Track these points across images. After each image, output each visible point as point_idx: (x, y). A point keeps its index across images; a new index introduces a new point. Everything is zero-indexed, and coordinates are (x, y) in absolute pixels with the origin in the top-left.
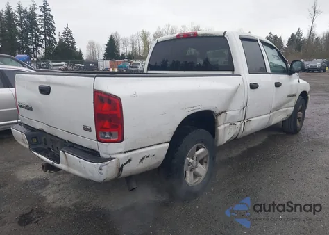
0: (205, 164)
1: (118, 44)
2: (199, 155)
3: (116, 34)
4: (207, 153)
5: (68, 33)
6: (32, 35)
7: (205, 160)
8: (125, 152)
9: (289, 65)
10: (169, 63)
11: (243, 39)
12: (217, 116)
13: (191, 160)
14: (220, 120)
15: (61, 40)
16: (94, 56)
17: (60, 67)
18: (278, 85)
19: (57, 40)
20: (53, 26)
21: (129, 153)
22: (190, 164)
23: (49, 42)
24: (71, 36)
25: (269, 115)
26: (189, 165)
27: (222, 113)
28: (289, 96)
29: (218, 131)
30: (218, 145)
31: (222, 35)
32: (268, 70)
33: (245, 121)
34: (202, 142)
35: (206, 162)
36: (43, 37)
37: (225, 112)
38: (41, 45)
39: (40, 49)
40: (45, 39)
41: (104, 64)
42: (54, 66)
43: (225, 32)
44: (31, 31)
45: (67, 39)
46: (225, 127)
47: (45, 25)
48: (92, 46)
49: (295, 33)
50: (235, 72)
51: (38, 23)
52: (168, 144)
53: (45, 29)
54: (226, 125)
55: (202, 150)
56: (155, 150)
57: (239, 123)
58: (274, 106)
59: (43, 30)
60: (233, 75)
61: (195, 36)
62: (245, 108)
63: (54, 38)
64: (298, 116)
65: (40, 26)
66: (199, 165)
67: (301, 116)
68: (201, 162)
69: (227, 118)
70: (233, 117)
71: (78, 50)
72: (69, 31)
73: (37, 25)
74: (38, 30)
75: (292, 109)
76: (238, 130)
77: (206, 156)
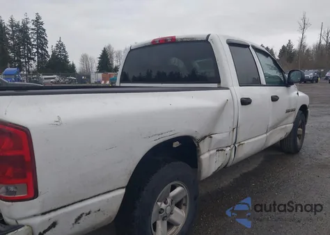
0: (183, 207)
1: (111, 57)
2: (174, 197)
3: (109, 47)
4: (186, 193)
5: (60, 46)
6: (24, 48)
7: (184, 202)
8: (44, 214)
9: (287, 76)
10: (154, 74)
11: (232, 44)
12: (198, 143)
13: (163, 206)
14: (203, 146)
15: (54, 53)
16: (88, 69)
17: (52, 80)
18: (275, 99)
19: (50, 53)
20: (46, 40)
21: (53, 214)
22: (161, 211)
23: (42, 55)
24: (64, 49)
25: (265, 135)
26: (160, 213)
27: (206, 137)
28: (288, 111)
29: (201, 162)
30: (202, 179)
31: (205, 38)
32: (263, 81)
33: (236, 145)
34: (178, 180)
35: (185, 205)
36: (35, 50)
37: (210, 136)
38: (33, 59)
39: (32, 62)
40: (37, 52)
41: (96, 77)
42: (45, 79)
43: (209, 35)
44: (23, 45)
45: (60, 52)
46: (210, 156)
47: (37, 39)
48: (85, 59)
49: (285, 45)
50: (222, 85)
51: (30, 36)
52: (123, 191)
53: (38, 43)
54: (212, 152)
55: (178, 189)
56: (100, 202)
57: (229, 148)
58: (270, 124)
59: (35, 43)
60: (220, 88)
61: (173, 41)
62: (236, 129)
63: (47, 52)
64: (298, 133)
65: (32, 40)
66: (176, 209)
67: (301, 133)
68: (179, 205)
69: (213, 144)
70: (220, 141)
71: (71, 63)
72: (62, 45)
73: (29, 39)
74: (30, 44)
75: (291, 125)
76: (228, 156)
77: (186, 197)
